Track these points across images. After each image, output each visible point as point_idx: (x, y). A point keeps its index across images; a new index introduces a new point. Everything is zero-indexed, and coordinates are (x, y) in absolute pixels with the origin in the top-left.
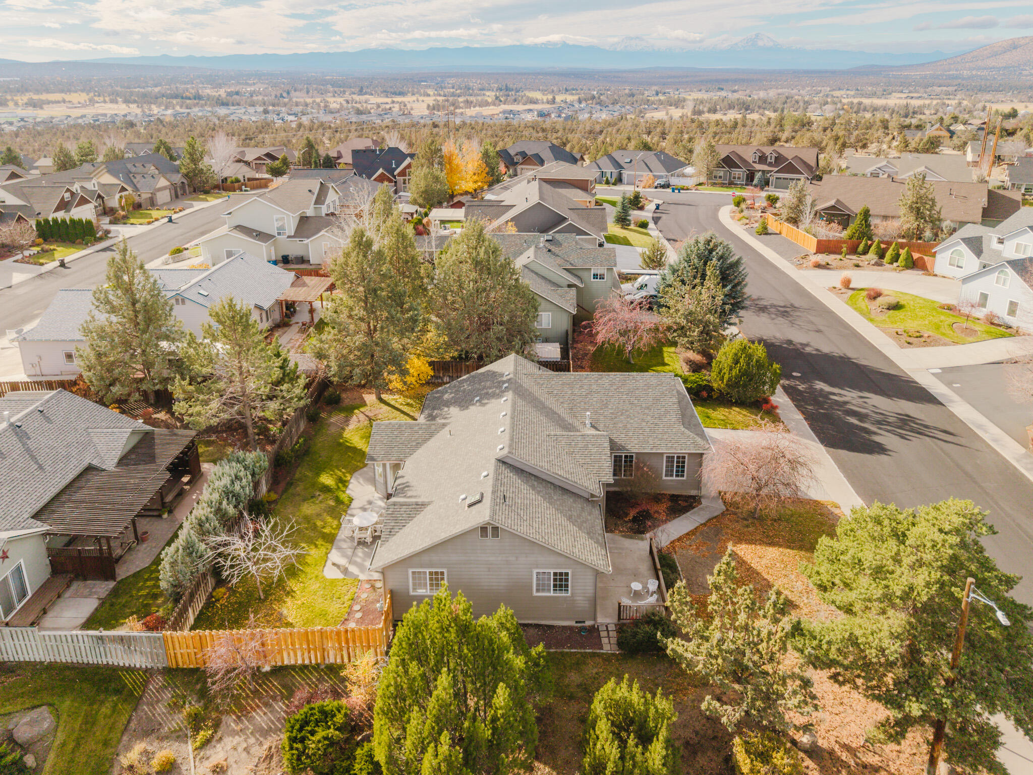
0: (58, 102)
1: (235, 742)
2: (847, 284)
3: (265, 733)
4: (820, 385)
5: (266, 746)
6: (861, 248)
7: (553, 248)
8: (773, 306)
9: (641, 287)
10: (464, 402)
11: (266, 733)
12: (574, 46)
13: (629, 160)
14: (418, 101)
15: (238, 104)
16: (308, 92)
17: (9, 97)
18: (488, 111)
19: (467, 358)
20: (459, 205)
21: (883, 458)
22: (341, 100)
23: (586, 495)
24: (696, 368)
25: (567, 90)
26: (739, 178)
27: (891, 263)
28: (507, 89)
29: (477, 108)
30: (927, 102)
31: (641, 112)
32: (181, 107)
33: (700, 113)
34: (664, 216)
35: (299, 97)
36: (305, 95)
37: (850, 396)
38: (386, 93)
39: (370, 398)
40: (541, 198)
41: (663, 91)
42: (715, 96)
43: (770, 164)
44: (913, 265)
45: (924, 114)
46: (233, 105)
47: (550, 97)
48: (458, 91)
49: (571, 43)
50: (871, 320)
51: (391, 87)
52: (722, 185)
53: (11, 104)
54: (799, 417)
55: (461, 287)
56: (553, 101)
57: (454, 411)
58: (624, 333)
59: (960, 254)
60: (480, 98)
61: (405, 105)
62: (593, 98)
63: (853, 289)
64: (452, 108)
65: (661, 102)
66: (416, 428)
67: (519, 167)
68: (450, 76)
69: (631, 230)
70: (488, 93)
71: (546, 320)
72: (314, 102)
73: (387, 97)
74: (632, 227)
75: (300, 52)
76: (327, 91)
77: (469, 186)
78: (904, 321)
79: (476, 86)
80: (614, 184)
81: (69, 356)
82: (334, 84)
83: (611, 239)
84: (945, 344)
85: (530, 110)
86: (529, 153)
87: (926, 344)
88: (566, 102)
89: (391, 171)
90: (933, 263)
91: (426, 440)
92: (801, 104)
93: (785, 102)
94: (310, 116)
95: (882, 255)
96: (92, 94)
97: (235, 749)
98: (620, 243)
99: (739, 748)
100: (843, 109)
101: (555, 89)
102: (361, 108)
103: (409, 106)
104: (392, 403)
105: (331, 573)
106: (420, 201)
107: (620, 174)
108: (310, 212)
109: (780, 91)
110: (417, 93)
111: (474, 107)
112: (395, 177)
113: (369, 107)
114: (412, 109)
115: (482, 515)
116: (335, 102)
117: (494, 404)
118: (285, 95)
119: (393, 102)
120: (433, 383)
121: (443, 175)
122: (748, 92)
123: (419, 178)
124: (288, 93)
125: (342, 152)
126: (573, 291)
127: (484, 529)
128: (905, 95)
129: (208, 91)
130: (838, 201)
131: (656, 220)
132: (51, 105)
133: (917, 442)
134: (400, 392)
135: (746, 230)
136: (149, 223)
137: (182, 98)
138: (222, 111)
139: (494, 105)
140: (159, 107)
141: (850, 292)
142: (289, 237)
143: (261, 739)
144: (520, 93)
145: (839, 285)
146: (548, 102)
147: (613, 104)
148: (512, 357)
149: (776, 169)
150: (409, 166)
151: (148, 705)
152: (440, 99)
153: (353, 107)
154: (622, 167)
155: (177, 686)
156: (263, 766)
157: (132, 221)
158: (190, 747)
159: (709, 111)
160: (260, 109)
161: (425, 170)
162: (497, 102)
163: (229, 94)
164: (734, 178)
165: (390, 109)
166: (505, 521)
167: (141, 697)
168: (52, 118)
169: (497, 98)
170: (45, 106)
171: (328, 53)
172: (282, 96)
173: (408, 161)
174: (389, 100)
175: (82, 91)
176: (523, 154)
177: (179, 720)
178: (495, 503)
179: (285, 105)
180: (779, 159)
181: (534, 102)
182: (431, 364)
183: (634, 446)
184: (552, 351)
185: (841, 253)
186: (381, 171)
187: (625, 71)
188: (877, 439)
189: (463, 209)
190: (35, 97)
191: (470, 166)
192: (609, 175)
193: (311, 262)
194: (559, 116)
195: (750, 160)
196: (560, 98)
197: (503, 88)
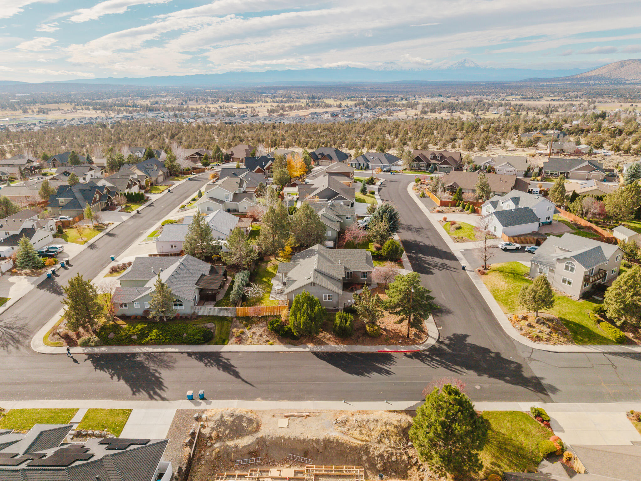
0: (56, 110)
1: (256, 328)
2: (445, 219)
3: (263, 327)
4: (421, 255)
5: (263, 329)
6: (457, 204)
7: (332, 208)
8: (415, 228)
9: (365, 221)
10: (304, 257)
12: (353, 68)
14: (261, 106)
15: (159, 110)
16: (197, 101)
17: (28, 107)
18: (302, 113)
19: (303, 246)
20: (294, 185)
21: (432, 275)
22: (216, 106)
23: (337, 279)
24: (378, 249)
25: (348, 98)
26: (423, 167)
27: (466, 211)
28: (314, 98)
29: (296, 111)
30: (561, 103)
31: (391, 112)
32: (126, 112)
33: (425, 113)
34: (383, 188)
35: (193, 105)
36: (195, 103)
37: (429, 259)
38: (243, 101)
39: (273, 259)
40: (329, 185)
41: (406, 98)
42: (436, 100)
43: (438, 160)
44: (475, 211)
45: (558, 111)
46: (156, 111)
47: (338, 103)
48: (285, 99)
49: (352, 66)
50: (449, 233)
51: (245, 97)
52: (415, 170)
53: (30, 111)
54: (409, 264)
55: (301, 223)
56: (340, 106)
57: (301, 260)
58: (354, 238)
59: (489, 207)
60: (297, 104)
61: (254, 110)
62: (364, 103)
63: (447, 221)
64: (281, 112)
65: (403, 105)
67: (320, 161)
68: (279, 89)
69: (367, 196)
70: (302, 100)
71: (329, 233)
72: (201, 107)
73: (243, 103)
74: (368, 194)
75: (190, 74)
76: (208, 100)
77: (297, 174)
78: (460, 233)
79: (295, 96)
80: (365, 170)
81: (172, 246)
82: (211, 94)
83: (358, 200)
84: (469, 242)
85: (327, 112)
86: (325, 154)
87: (463, 241)
88: (347, 106)
89: (263, 167)
90: (481, 211)
91: (294, 267)
92: (486, 106)
93: (477, 105)
94: (202, 119)
95: (464, 207)
96: (73, 104)
97: (256, 330)
98: (361, 202)
100: (510, 109)
101: (342, 97)
102: (229, 112)
103: (256, 110)
104: (280, 260)
105: (271, 299)
106: (278, 183)
107: (368, 165)
108: (237, 192)
109: (475, 97)
110: (261, 100)
111: (294, 110)
112: (265, 170)
113: (234, 110)
114: (258, 112)
115: (311, 280)
116: (214, 108)
117: (313, 257)
118: (184, 103)
119: (247, 107)
120: (292, 254)
121: (287, 171)
123: (277, 173)
124: (186, 102)
125: (234, 153)
126: (339, 224)
127: (311, 284)
128: (551, 98)
129: (140, 102)
130: (455, 183)
131: (379, 190)
132: (52, 112)
133: (444, 271)
134: (282, 257)
135: (417, 195)
136: (161, 193)
137: (126, 106)
138: (151, 115)
139: (306, 109)
140: (114, 112)
141: (446, 223)
142: (230, 202)
144: (321, 100)
145: (442, 220)
146: (337, 106)
147: (375, 107)
148: (318, 245)
149: (440, 163)
150: (271, 165)
151: (234, 323)
152: (275, 105)
153: (224, 111)
154: (368, 161)
155: (240, 320)
157: (153, 192)
158: (246, 329)
159: (431, 111)
160: (172, 113)
161: (280, 169)
162: (307, 107)
163: (152, 103)
164: (421, 167)
165: (246, 112)
166: (316, 282)
167: (232, 322)
168: (56, 120)
169: (307, 104)
170: (49, 112)
171: (206, 75)
172: (182, 104)
173: (270, 162)
174: (244, 106)
175: (67, 102)
176: (322, 154)
177: (242, 325)
178: (314, 278)
179: (185, 110)
180: (442, 157)
181: (329, 106)
182: (292, 248)
183: (352, 269)
184: (331, 244)
185: (449, 206)
186: (258, 167)
188: (431, 270)
189: (297, 188)
190: (43, 107)
191: (298, 164)
192: (362, 165)
193: (239, 212)
194: (343, 116)
195: (429, 158)
196: (344, 103)
197: (311, 97)
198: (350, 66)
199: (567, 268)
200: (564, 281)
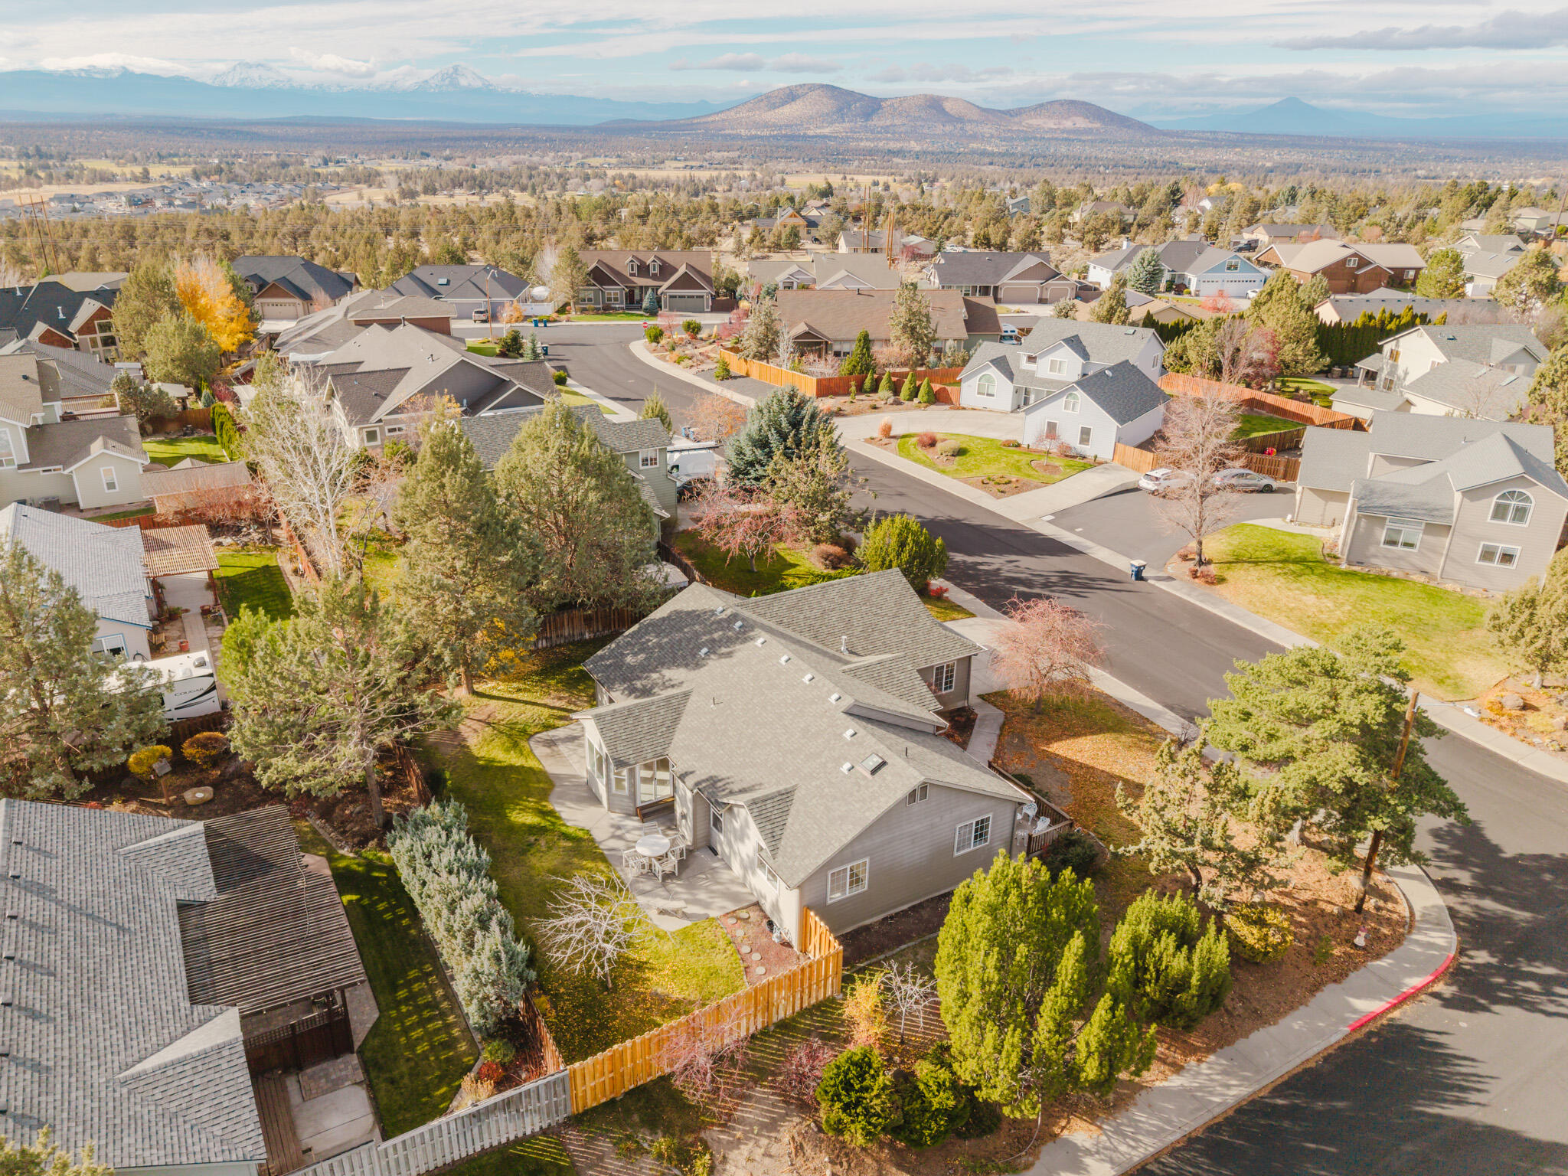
1: (746, 1154)
2: (887, 431)
5: (787, 1139)
6: (868, 383)
10: (680, 658)
11: (772, 1126)
12: (142, 75)
13: (444, 281)
18: (22, 196)
23: (931, 730)
25: (161, 157)
26: (616, 299)
27: (911, 400)
28: (42, 155)
31: (316, 194)
33: (413, 194)
37: (996, 562)
41: (334, 158)
42: (420, 166)
43: (654, 277)
44: (938, 398)
47: (138, 170)
49: (138, 71)
50: (944, 472)
52: (597, 311)
54: (970, 596)
56: (146, 177)
57: (677, 674)
59: (990, 380)
62: (218, 170)
63: (894, 437)
65: (339, 178)
66: (653, 708)
67: (257, 302)
70: (4, 164)
84: (1037, 487)
85: (109, 195)
86: (269, 277)
87: (1020, 489)
88: (170, 179)
90: (959, 392)
91: (676, 721)
92: (555, 178)
95: (896, 389)
97: (750, 1160)
99: (1238, 924)
100: (615, 186)
101: (138, 155)
104: (495, 693)
108: (41, 418)
112: (71, 335)
122: (469, 159)
128: (683, 164)
130: (807, 325)
135: (696, 374)
139: (30, 185)
142: (21, 467)
143: (773, 1134)
144: (72, 163)
145: (876, 435)
146: (136, 179)
147: (257, 181)
149: (667, 284)
151: (590, 1168)
154: (436, 292)
155: (607, 1131)
156: (799, 1161)
159: (426, 191)
162: (32, 179)
164: (609, 299)
167: (573, 1163)
169: (28, 172)
177: (650, 1164)
180: (666, 269)
181: (108, 178)
185: (848, 394)
187: (258, 123)
193: (82, 506)
194: (171, 204)
195: (627, 272)
196: (156, 170)
197: (31, 150)
198: (130, 68)
199: (1500, 512)
200: (1488, 555)
